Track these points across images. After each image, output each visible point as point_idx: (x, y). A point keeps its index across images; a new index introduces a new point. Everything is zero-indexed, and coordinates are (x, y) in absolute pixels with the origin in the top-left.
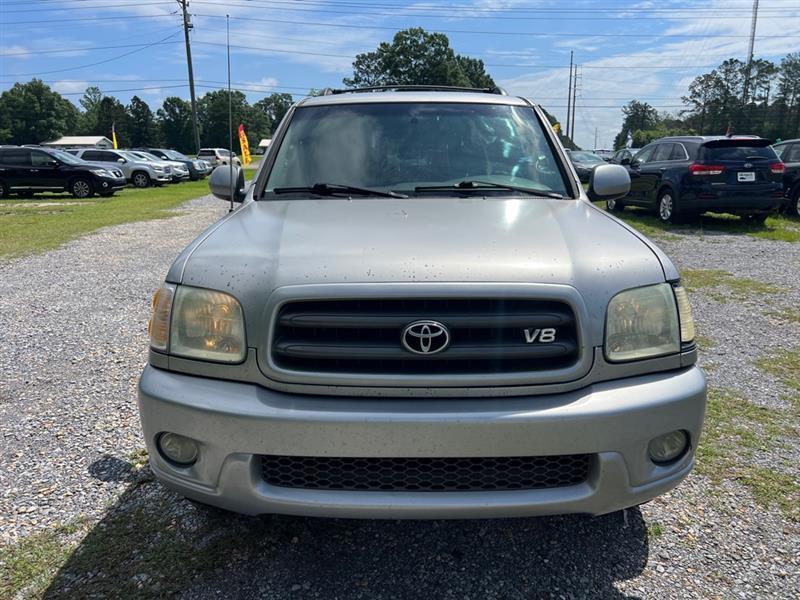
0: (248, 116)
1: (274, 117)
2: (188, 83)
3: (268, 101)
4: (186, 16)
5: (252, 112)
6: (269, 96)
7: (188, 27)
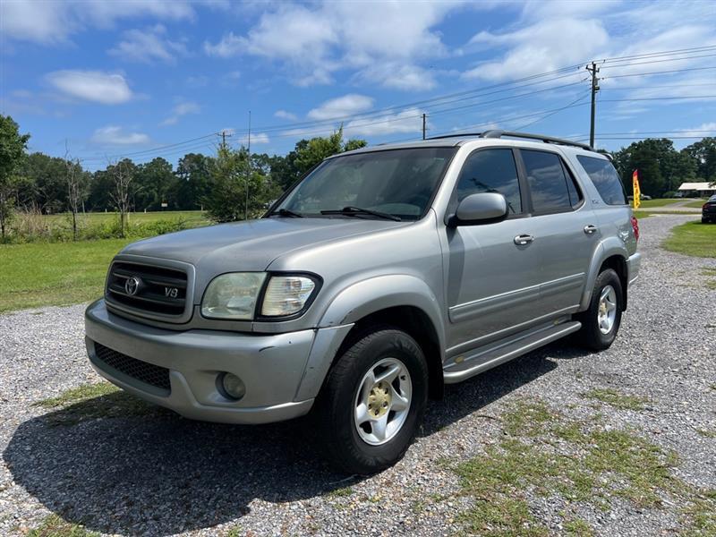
0: (673, 160)
1: (703, 161)
2: (589, 137)
3: (698, 145)
4: (595, 80)
5: (677, 157)
6: (699, 140)
7: (595, 89)
